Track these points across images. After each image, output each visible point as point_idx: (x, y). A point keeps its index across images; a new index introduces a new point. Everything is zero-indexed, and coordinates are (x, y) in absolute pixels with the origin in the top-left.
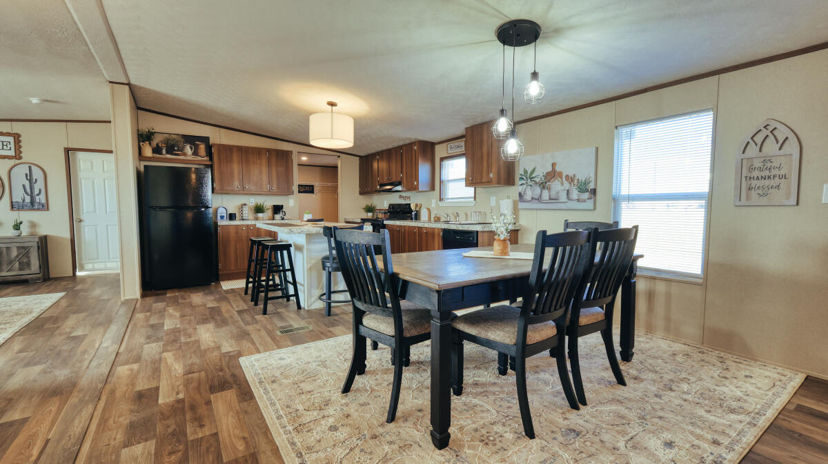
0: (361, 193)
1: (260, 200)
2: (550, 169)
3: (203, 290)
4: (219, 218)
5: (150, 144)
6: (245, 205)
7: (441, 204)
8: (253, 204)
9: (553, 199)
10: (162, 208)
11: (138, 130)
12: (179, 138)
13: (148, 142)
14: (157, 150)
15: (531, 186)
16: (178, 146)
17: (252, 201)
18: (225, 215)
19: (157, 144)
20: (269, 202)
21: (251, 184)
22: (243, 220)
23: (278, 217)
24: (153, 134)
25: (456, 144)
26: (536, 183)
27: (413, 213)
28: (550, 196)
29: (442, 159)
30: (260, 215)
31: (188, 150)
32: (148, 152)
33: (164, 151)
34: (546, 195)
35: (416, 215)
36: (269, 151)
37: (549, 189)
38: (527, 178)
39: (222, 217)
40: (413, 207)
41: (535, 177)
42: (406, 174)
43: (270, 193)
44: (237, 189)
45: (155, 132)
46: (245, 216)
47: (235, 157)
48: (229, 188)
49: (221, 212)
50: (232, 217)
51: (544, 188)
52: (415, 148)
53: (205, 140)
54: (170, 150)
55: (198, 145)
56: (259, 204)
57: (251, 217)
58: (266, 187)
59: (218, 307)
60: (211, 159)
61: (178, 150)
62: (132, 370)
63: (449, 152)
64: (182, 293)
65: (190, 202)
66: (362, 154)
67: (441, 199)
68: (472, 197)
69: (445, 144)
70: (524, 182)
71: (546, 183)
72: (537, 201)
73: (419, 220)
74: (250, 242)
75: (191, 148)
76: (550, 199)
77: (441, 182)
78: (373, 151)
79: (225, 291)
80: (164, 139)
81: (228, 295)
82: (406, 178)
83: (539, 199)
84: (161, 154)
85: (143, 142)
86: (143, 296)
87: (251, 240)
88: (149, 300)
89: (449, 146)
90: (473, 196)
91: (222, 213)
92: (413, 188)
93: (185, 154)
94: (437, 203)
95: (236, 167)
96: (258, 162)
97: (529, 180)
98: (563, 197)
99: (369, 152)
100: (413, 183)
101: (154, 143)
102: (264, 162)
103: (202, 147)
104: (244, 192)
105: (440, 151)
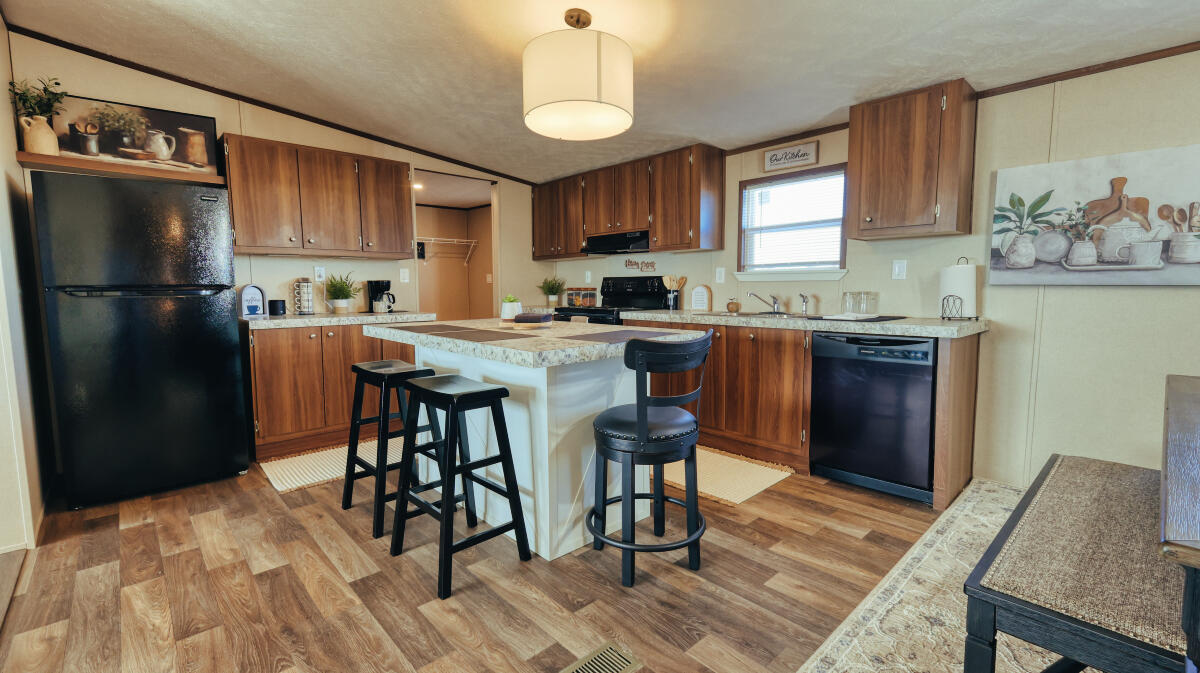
0: (536, 257)
1: (339, 271)
2: (1104, 192)
3: (223, 498)
4: (245, 311)
5: (50, 123)
6: (306, 280)
7: (740, 276)
8: (323, 279)
9: (1109, 263)
10: (92, 290)
11: (12, 84)
12: (134, 115)
13: (43, 119)
14: (72, 140)
15: (1035, 233)
16: (132, 135)
17: (322, 272)
18: (260, 304)
19: (72, 127)
20: (359, 274)
21: (322, 233)
22: (302, 314)
23: (381, 305)
24: (58, 97)
25: (788, 150)
26: (1052, 226)
27: (671, 296)
28: (1099, 256)
29: (743, 185)
30: (341, 303)
31: (160, 144)
32: (44, 141)
33: (93, 146)
34: (1085, 252)
35: (676, 299)
36: (359, 160)
37: (1098, 239)
38: (1021, 218)
39: (253, 310)
40: (667, 284)
41: (1050, 213)
42: (665, 215)
43: (364, 254)
44: (290, 244)
45: (65, 94)
46: (306, 306)
47: (283, 170)
48: (270, 243)
49: (250, 297)
50: (275, 308)
51: (1079, 236)
52: (691, 159)
53: (205, 124)
54: (111, 141)
55: (186, 134)
56: (338, 279)
57: (319, 308)
58: (354, 242)
59: (288, 568)
60: (222, 170)
61: (133, 145)
62: (51, 639)
63: (767, 168)
64: (165, 515)
65: (169, 277)
66: (539, 179)
67: (739, 269)
68: (834, 263)
69: (755, 154)
70: (1011, 225)
71: (1087, 226)
72: (1053, 268)
73: (681, 309)
74: (354, 376)
75: (169, 142)
76: (1101, 261)
77: (741, 231)
78: (571, 171)
79: (285, 497)
80: (93, 116)
81: (300, 514)
82: (665, 223)
83: (1063, 263)
84: (83, 149)
85: (29, 115)
86: (48, 535)
87: (355, 369)
88: (67, 550)
89: (768, 155)
90: (837, 258)
91: (252, 299)
92: (684, 243)
93: (152, 157)
94: (729, 274)
95: (284, 193)
96: (336, 182)
97: (1027, 222)
98: (1150, 256)
99: (560, 173)
100: (682, 234)
101: (64, 123)
102: (350, 183)
103: (197, 143)
104: (305, 252)
105: (736, 169)
